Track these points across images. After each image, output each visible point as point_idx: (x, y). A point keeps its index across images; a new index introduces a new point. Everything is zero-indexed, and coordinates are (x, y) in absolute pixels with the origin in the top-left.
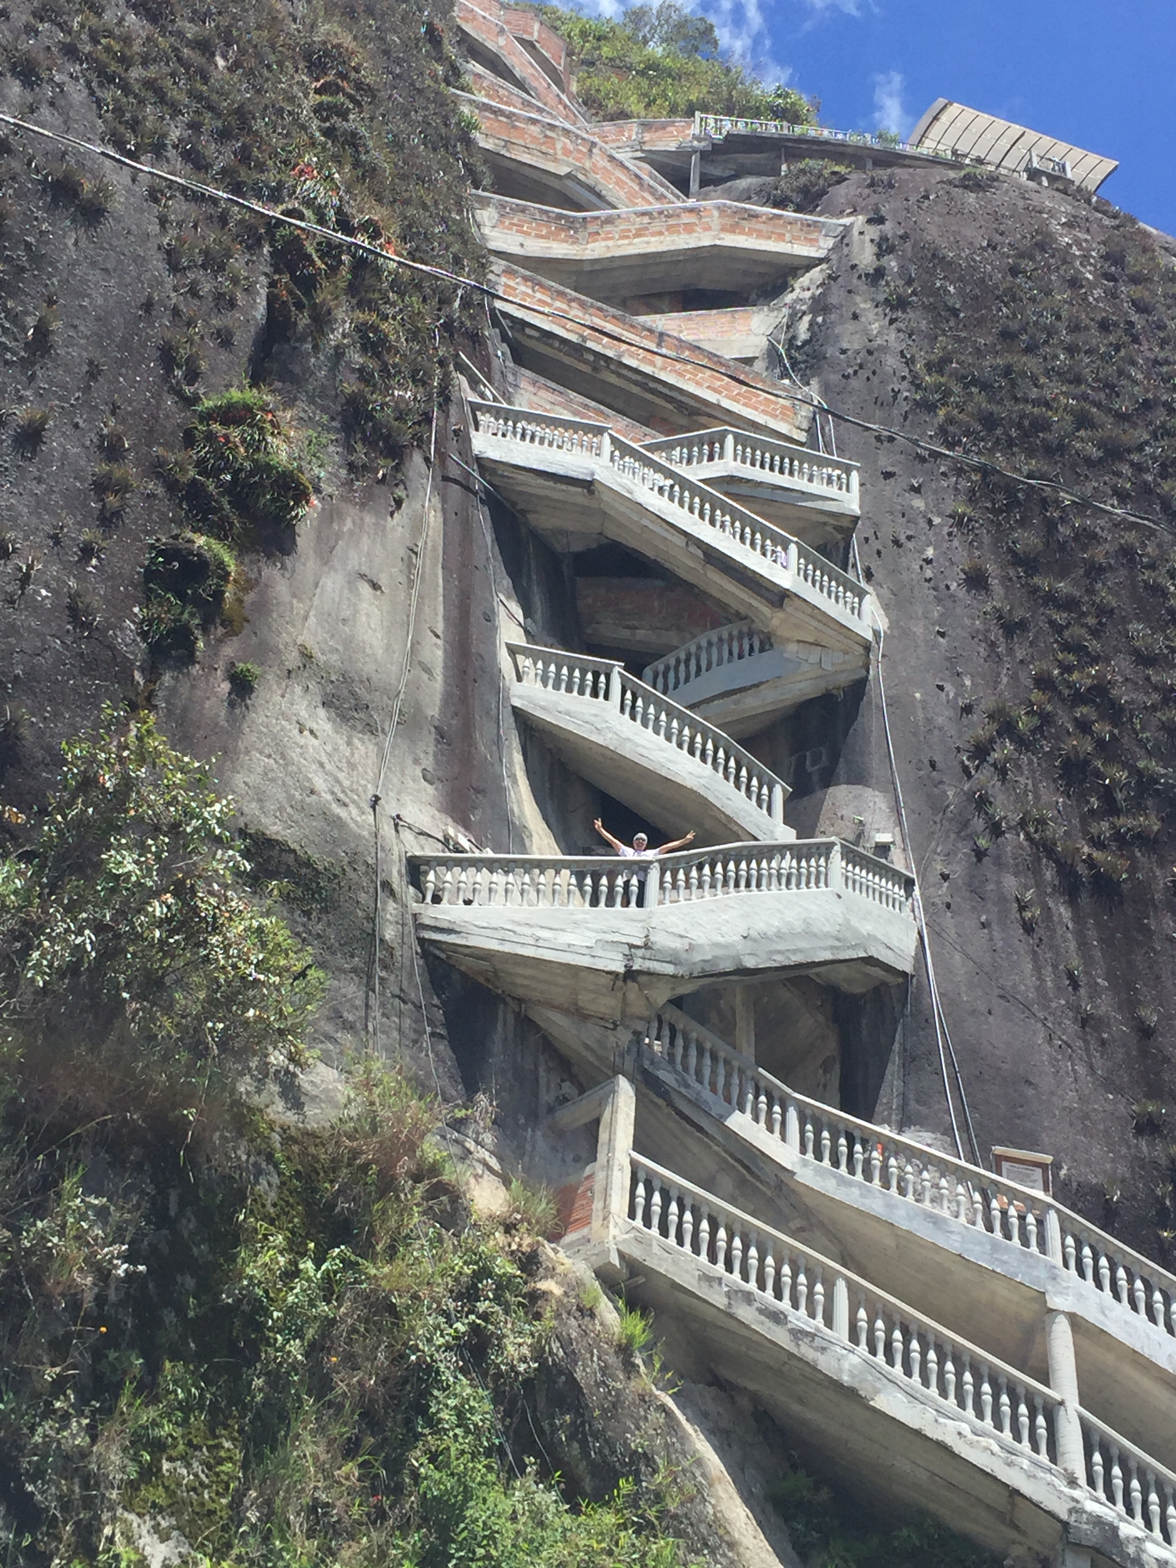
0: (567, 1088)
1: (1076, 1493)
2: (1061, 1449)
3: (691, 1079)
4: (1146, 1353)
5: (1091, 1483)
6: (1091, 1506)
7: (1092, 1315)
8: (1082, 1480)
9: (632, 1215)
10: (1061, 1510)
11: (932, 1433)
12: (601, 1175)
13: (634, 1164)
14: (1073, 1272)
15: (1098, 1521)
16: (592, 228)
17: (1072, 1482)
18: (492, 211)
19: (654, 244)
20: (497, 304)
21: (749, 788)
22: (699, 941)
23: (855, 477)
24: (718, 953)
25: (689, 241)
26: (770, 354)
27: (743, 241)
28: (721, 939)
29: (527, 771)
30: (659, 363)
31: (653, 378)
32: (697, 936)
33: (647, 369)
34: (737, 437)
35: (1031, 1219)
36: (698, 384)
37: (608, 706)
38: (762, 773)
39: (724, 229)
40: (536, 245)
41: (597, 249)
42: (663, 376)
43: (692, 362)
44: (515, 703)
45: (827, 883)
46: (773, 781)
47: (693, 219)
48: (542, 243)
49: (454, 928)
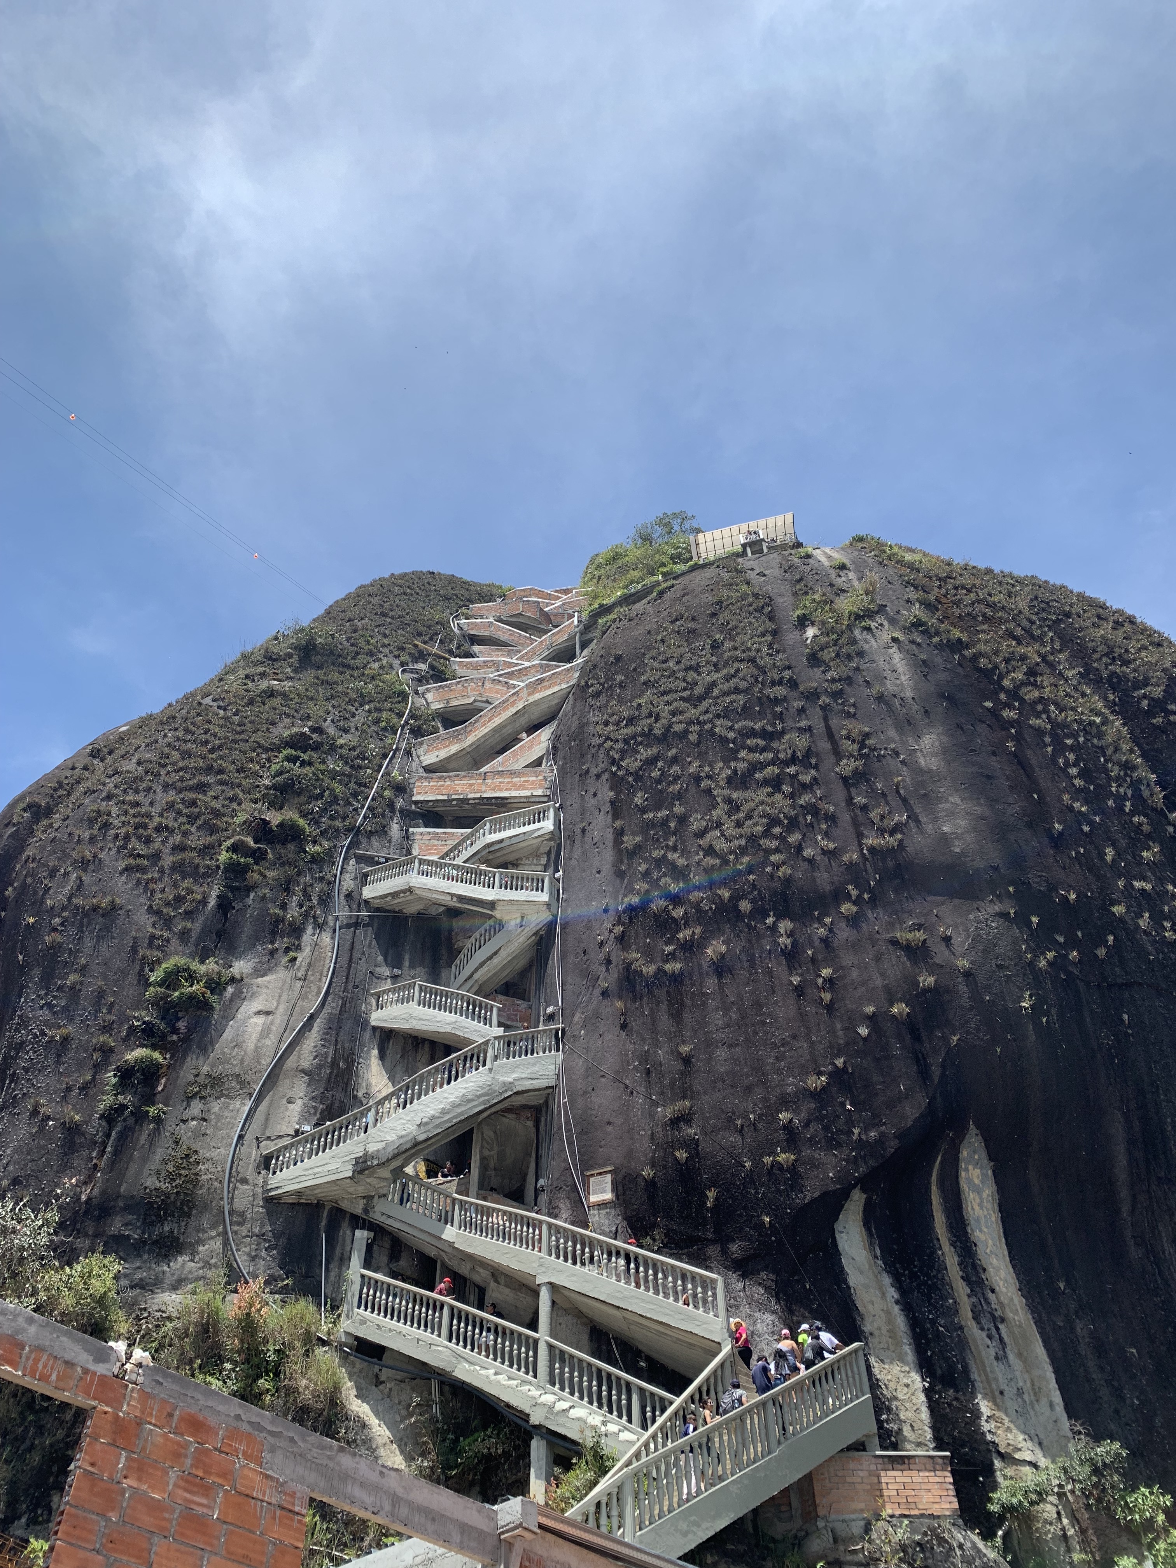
2: (538, 1367)
5: (552, 1381)
6: (543, 1399)
9: (359, 1307)
13: (363, 1277)
15: (543, 1407)
18: (425, 746)
19: (497, 721)
20: (414, 799)
21: (479, 1017)
22: (391, 1139)
23: (552, 810)
24: (402, 1141)
25: (513, 710)
26: (548, 750)
27: (537, 696)
28: (404, 1133)
29: (382, 1056)
30: (483, 789)
31: (481, 798)
32: (391, 1137)
33: (478, 796)
34: (491, 821)
35: (537, 1232)
36: (501, 790)
37: (413, 1005)
38: (487, 1004)
39: (529, 695)
40: (443, 754)
41: (471, 739)
42: (485, 795)
43: (498, 780)
44: (373, 1023)
45: (484, 1065)
46: (492, 1006)
47: (515, 698)
48: (447, 750)
49: (280, 1186)
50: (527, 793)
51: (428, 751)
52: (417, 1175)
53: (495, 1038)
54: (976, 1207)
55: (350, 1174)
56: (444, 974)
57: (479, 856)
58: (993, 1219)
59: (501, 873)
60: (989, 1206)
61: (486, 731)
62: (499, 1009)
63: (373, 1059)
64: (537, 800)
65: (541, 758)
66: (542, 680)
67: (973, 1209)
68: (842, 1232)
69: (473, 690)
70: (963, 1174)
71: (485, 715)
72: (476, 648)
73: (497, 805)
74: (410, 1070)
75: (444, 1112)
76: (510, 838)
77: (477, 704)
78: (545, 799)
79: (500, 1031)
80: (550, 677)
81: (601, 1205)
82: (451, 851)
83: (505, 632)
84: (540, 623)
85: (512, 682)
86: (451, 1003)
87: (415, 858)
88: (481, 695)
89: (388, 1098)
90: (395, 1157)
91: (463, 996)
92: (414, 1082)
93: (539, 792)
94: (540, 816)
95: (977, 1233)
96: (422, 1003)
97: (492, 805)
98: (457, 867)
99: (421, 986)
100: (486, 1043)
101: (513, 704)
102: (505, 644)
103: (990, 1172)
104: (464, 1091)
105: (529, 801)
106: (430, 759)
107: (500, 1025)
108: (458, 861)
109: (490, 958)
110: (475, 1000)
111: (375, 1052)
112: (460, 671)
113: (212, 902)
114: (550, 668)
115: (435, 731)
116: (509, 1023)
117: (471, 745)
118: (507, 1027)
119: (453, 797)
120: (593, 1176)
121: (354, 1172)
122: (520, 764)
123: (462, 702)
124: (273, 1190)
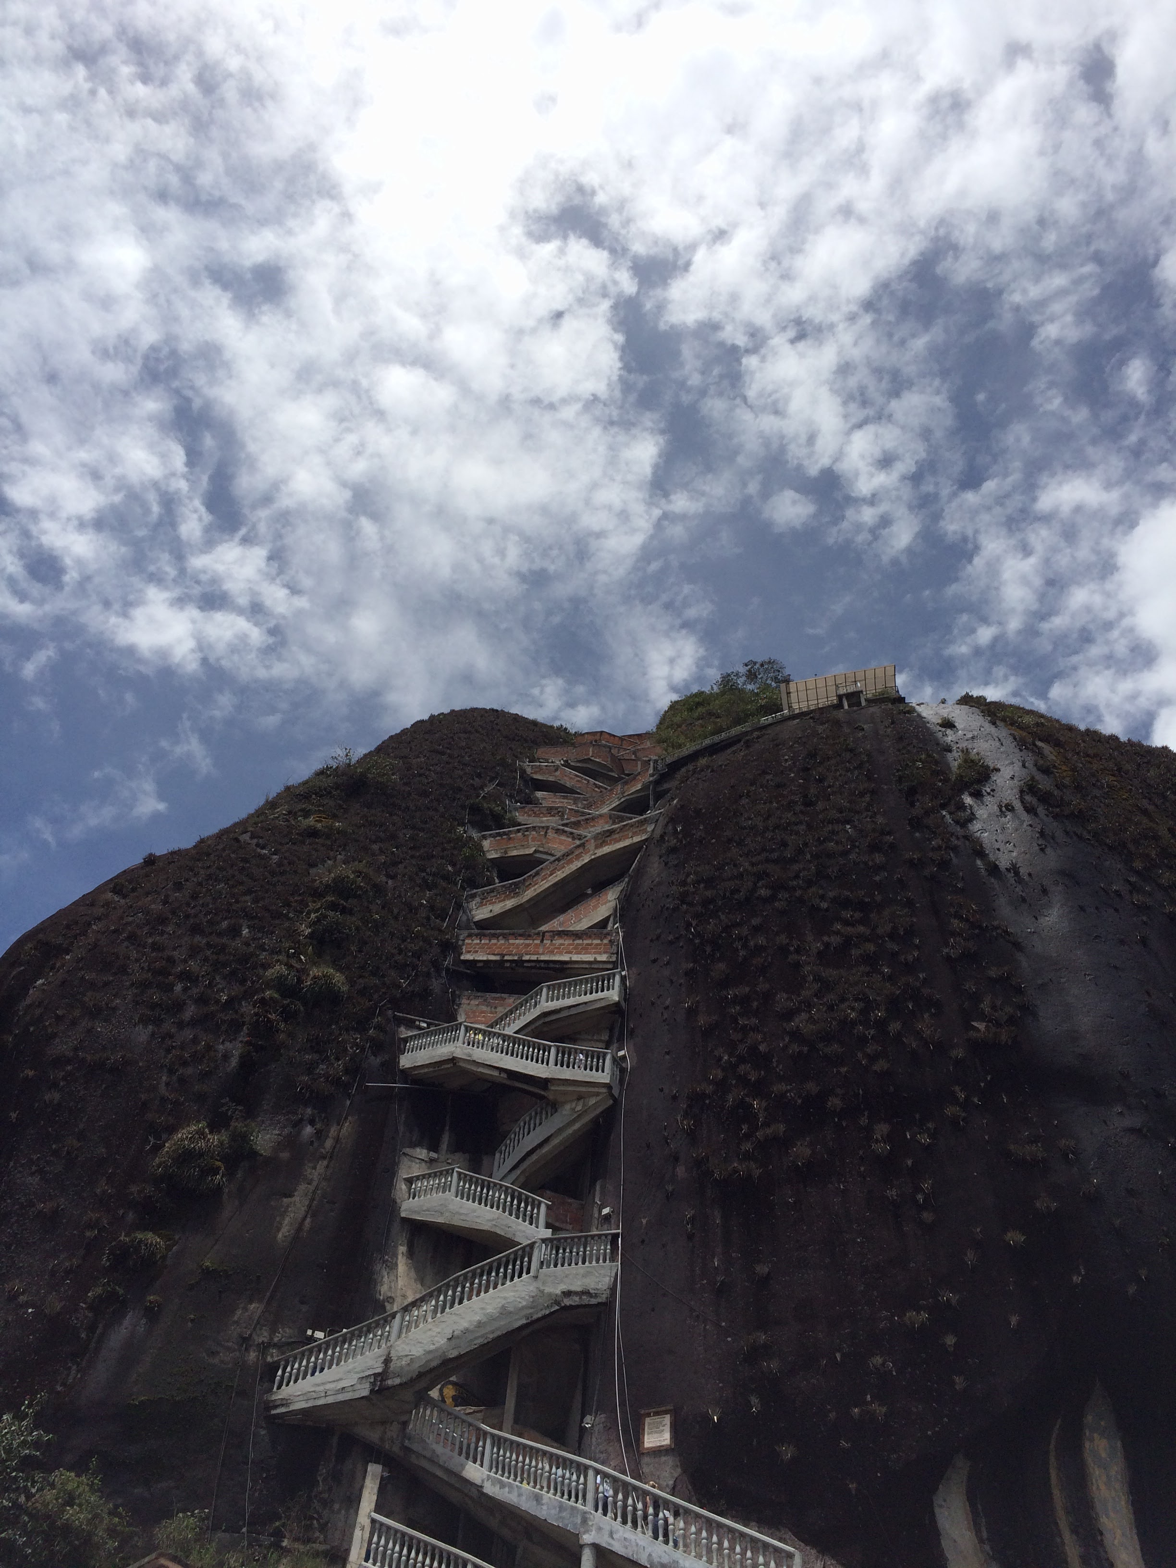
4: (635, 1558)
7: (605, 1542)
9: (367, 1559)
13: (373, 1522)
18: (478, 899)
19: (560, 875)
20: (462, 958)
21: (525, 1215)
22: (417, 1354)
23: (617, 978)
24: (429, 1357)
25: (578, 864)
26: (615, 910)
27: (606, 849)
28: (432, 1347)
29: (411, 1254)
30: (541, 951)
31: (538, 961)
32: (417, 1351)
33: (534, 958)
34: (549, 987)
35: (582, 1480)
36: (561, 953)
37: (450, 1195)
38: (534, 1199)
39: (597, 847)
40: (498, 908)
41: (529, 894)
42: (543, 958)
43: (558, 942)
44: (403, 1215)
45: (528, 1272)
46: (540, 1202)
47: (581, 850)
48: (501, 904)
49: (285, 1403)
50: (589, 958)
51: (481, 905)
52: (443, 1401)
53: (544, 1241)
54: (1103, 1487)
55: (366, 1393)
56: (486, 1160)
57: (533, 1027)
58: (1123, 1503)
59: (558, 1047)
60: (1118, 1486)
61: (547, 886)
62: (548, 1206)
63: (400, 1257)
64: (601, 966)
65: (608, 918)
66: (611, 832)
67: (1098, 1488)
68: (941, 1506)
69: (534, 840)
70: (1087, 1445)
71: (546, 868)
72: (539, 794)
73: (554, 969)
74: (443, 1272)
75: (480, 1325)
76: (570, 1007)
77: (537, 855)
78: (610, 966)
79: (548, 1233)
80: (622, 829)
81: (658, 1452)
82: (501, 1019)
83: (570, 778)
84: (612, 771)
85: (579, 832)
86: (493, 1196)
87: (461, 1024)
88: (542, 845)
89: (415, 1304)
90: (420, 1375)
91: (507, 1188)
92: (448, 1286)
93: (603, 958)
94: (604, 983)
95: (1104, 1520)
96: (460, 1193)
97: (549, 969)
98: (505, 1038)
99: (459, 1174)
100: (532, 1246)
101: (578, 857)
102: (571, 791)
103: (1119, 1444)
104: (504, 1302)
105: (592, 967)
106: (481, 913)
107: (548, 1226)
108: (509, 1031)
109: (540, 1145)
110: (520, 1194)
111: (402, 1249)
112: (520, 817)
113: (234, 1062)
114: (622, 819)
115: (490, 882)
116: (557, 1224)
117: (528, 901)
118: (555, 1229)
119: (506, 958)
120: (649, 1415)
121: (372, 1391)
122: (583, 925)
123: (522, 852)
124: (276, 1407)
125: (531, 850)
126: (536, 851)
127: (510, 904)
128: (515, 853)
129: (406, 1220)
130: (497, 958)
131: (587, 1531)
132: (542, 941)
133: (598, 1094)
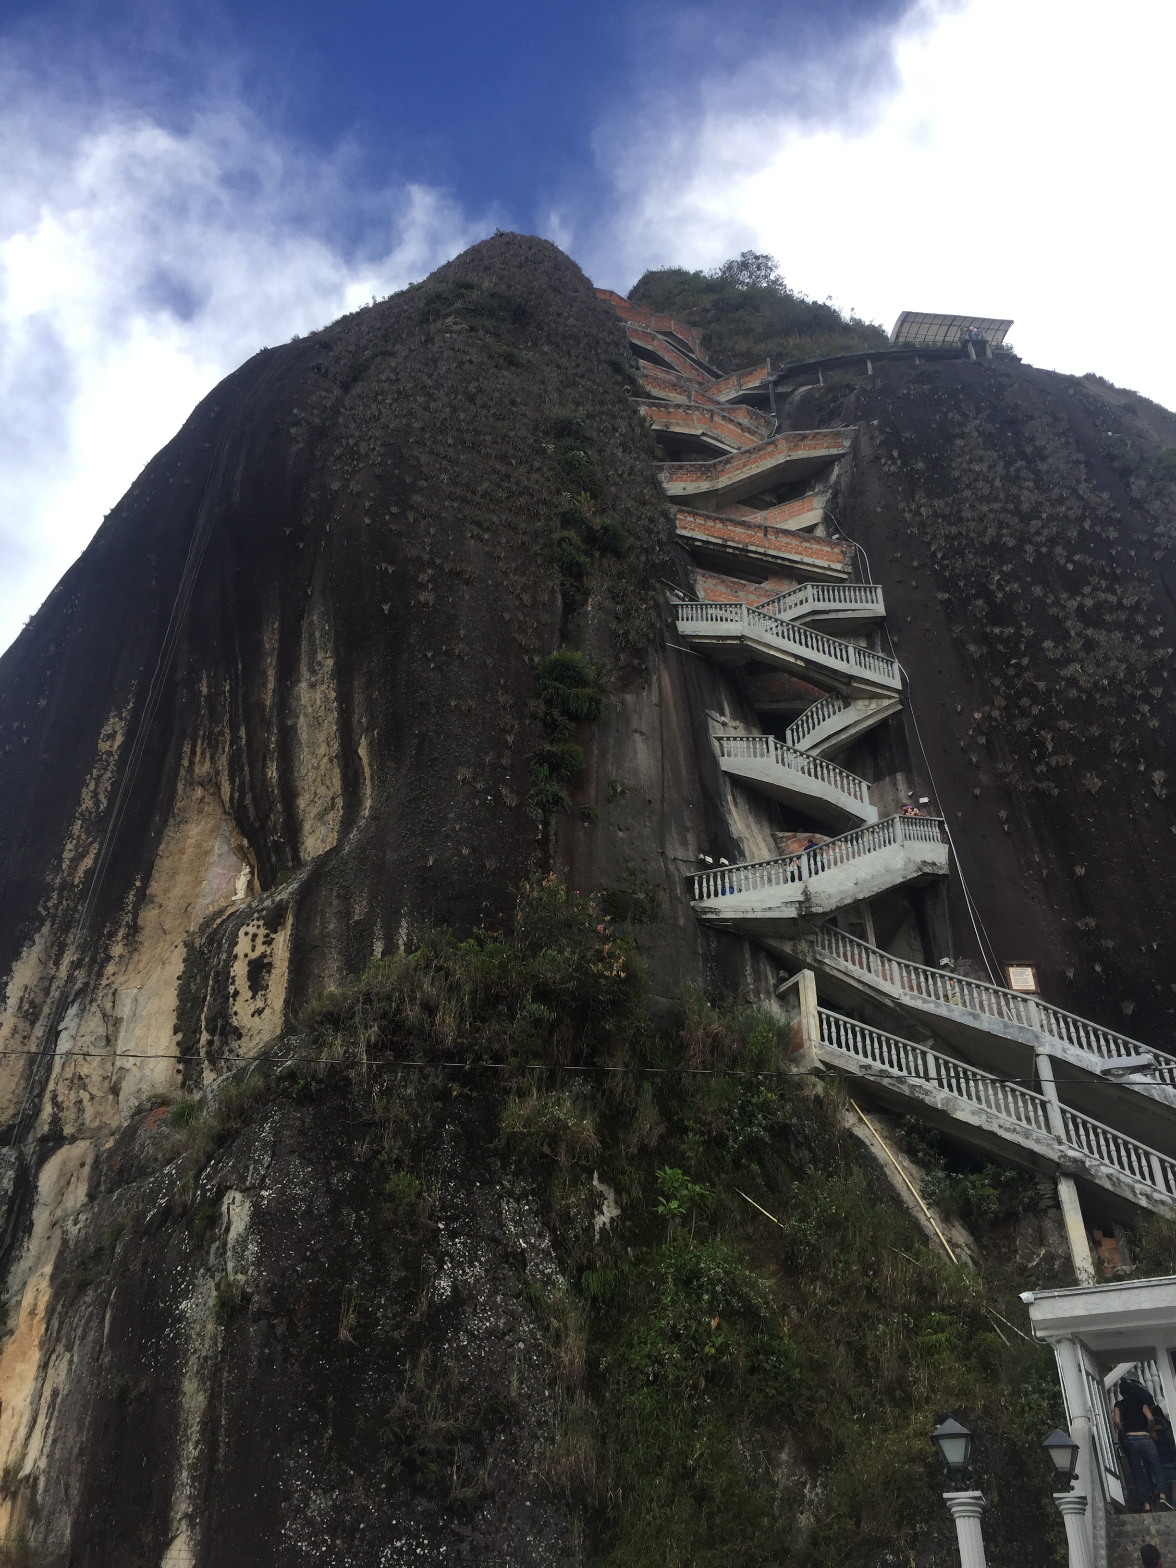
0: (782, 973)
1: (1062, 1148)
2: (1051, 1125)
3: (842, 960)
4: (1090, 1069)
5: (1070, 1140)
6: (1071, 1153)
7: (1059, 1054)
8: (1065, 1140)
9: (823, 1039)
10: (1055, 1156)
11: (986, 1127)
12: (804, 1021)
13: (820, 1013)
14: (1047, 1033)
15: (1075, 1160)
16: (720, 468)
17: (1060, 1143)
18: (666, 473)
20: (680, 532)
21: (849, 790)
22: (832, 892)
23: (879, 593)
25: (772, 462)
26: (823, 519)
27: (801, 454)
28: (843, 888)
30: (767, 545)
31: (765, 555)
32: (831, 890)
33: (762, 550)
34: (813, 587)
36: (789, 552)
38: (854, 779)
39: (790, 449)
40: (693, 487)
41: (724, 480)
42: (770, 552)
43: (784, 540)
44: (724, 768)
45: (894, 841)
46: (859, 781)
47: (772, 448)
48: (696, 484)
49: (712, 910)
50: (823, 563)
51: (670, 479)
59: (854, 648)
61: (743, 476)
62: (868, 787)
69: (699, 421)
71: (738, 458)
75: (873, 877)
76: (838, 611)
77: (709, 440)
81: (1029, 993)
88: (710, 430)
91: (827, 764)
93: (838, 567)
94: (866, 595)
99: (775, 743)
101: (771, 455)
106: (676, 488)
110: (841, 771)
116: (880, 804)
118: (880, 807)
119: (729, 543)
120: (1012, 966)
121: (799, 915)
122: (793, 525)
123: (686, 431)
124: (706, 913)
125: (699, 432)
126: (703, 434)
127: (705, 486)
128: (678, 430)
129: (725, 773)
130: (720, 541)
131: (1040, 1045)
132: (765, 535)
133: (890, 697)
